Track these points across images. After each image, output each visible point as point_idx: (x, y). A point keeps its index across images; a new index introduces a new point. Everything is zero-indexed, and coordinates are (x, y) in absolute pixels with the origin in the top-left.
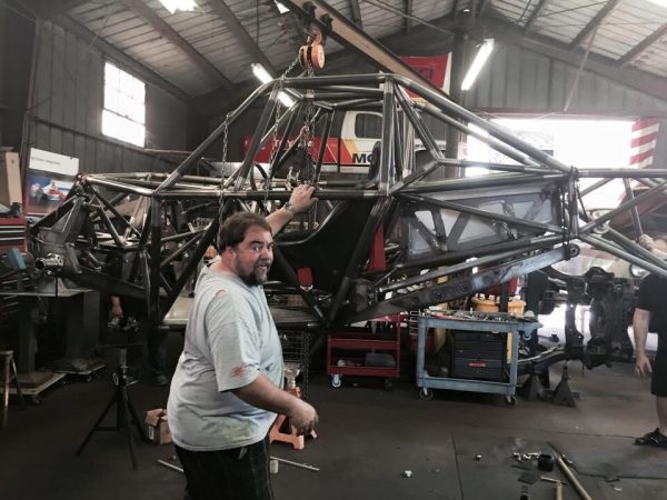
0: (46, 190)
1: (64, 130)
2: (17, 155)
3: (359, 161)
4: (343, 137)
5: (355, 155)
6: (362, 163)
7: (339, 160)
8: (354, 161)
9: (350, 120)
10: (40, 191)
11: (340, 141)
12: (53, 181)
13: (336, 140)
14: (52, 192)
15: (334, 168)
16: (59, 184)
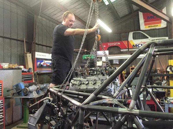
0: (42, 63)
1: (47, 46)
2: (31, 54)
3: (135, 47)
4: (129, 40)
5: (133, 45)
6: (136, 47)
7: (128, 47)
8: (133, 47)
9: (131, 35)
10: (40, 64)
11: (128, 41)
12: (44, 61)
13: (127, 41)
14: (44, 64)
15: (127, 50)
16: (46, 62)
